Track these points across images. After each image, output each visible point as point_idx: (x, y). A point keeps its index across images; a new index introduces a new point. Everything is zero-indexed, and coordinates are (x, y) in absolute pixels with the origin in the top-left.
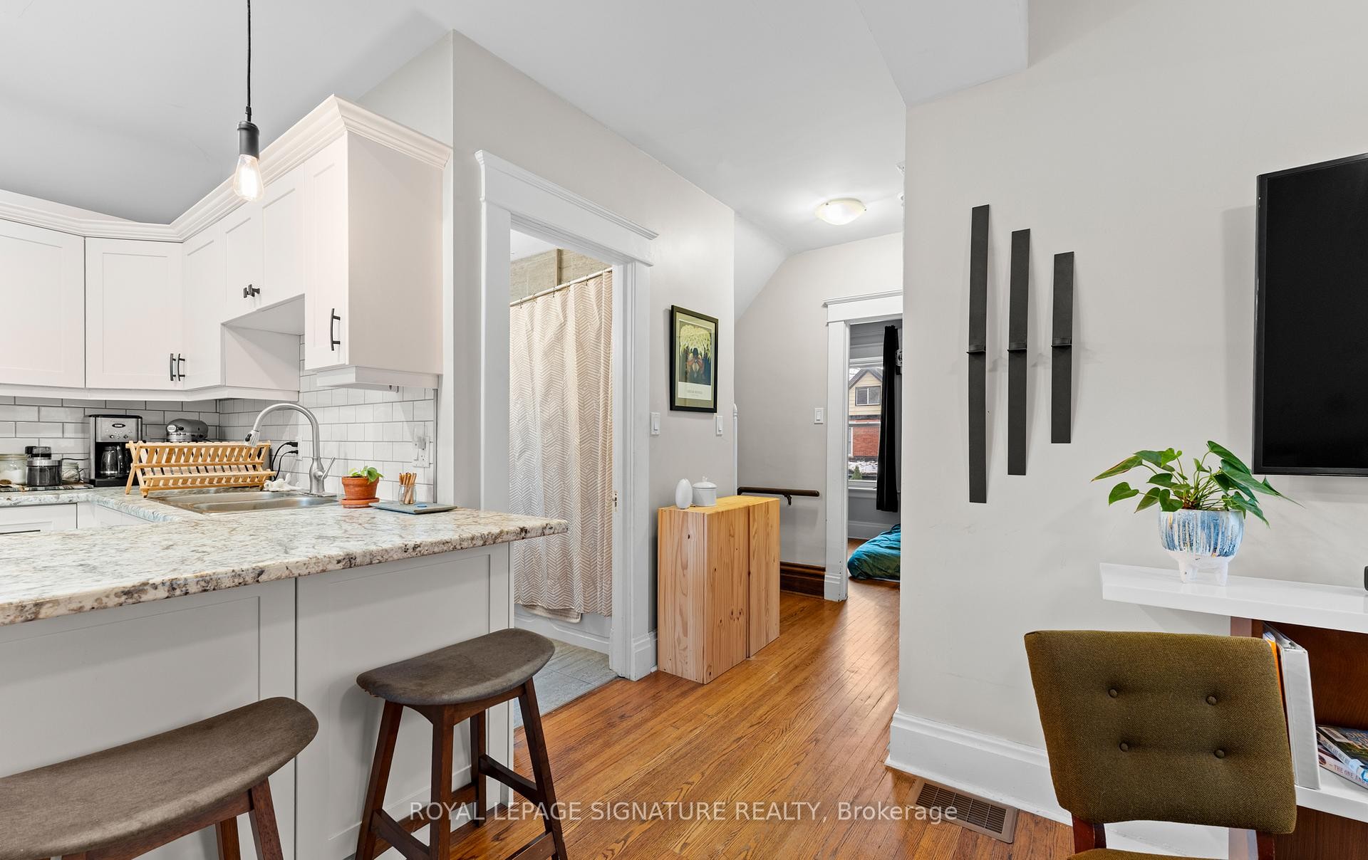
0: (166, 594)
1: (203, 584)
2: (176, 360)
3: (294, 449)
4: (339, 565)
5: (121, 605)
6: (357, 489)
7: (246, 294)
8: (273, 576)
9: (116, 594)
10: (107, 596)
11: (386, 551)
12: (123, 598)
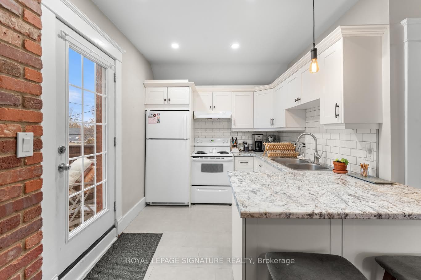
0: (319, 218)
1: (329, 216)
2: (272, 120)
3: (304, 145)
4: (375, 217)
5: (308, 218)
6: (340, 167)
7: (296, 100)
8: (351, 217)
9: (307, 215)
10: (305, 215)
11: (396, 215)
12: (308, 217)
